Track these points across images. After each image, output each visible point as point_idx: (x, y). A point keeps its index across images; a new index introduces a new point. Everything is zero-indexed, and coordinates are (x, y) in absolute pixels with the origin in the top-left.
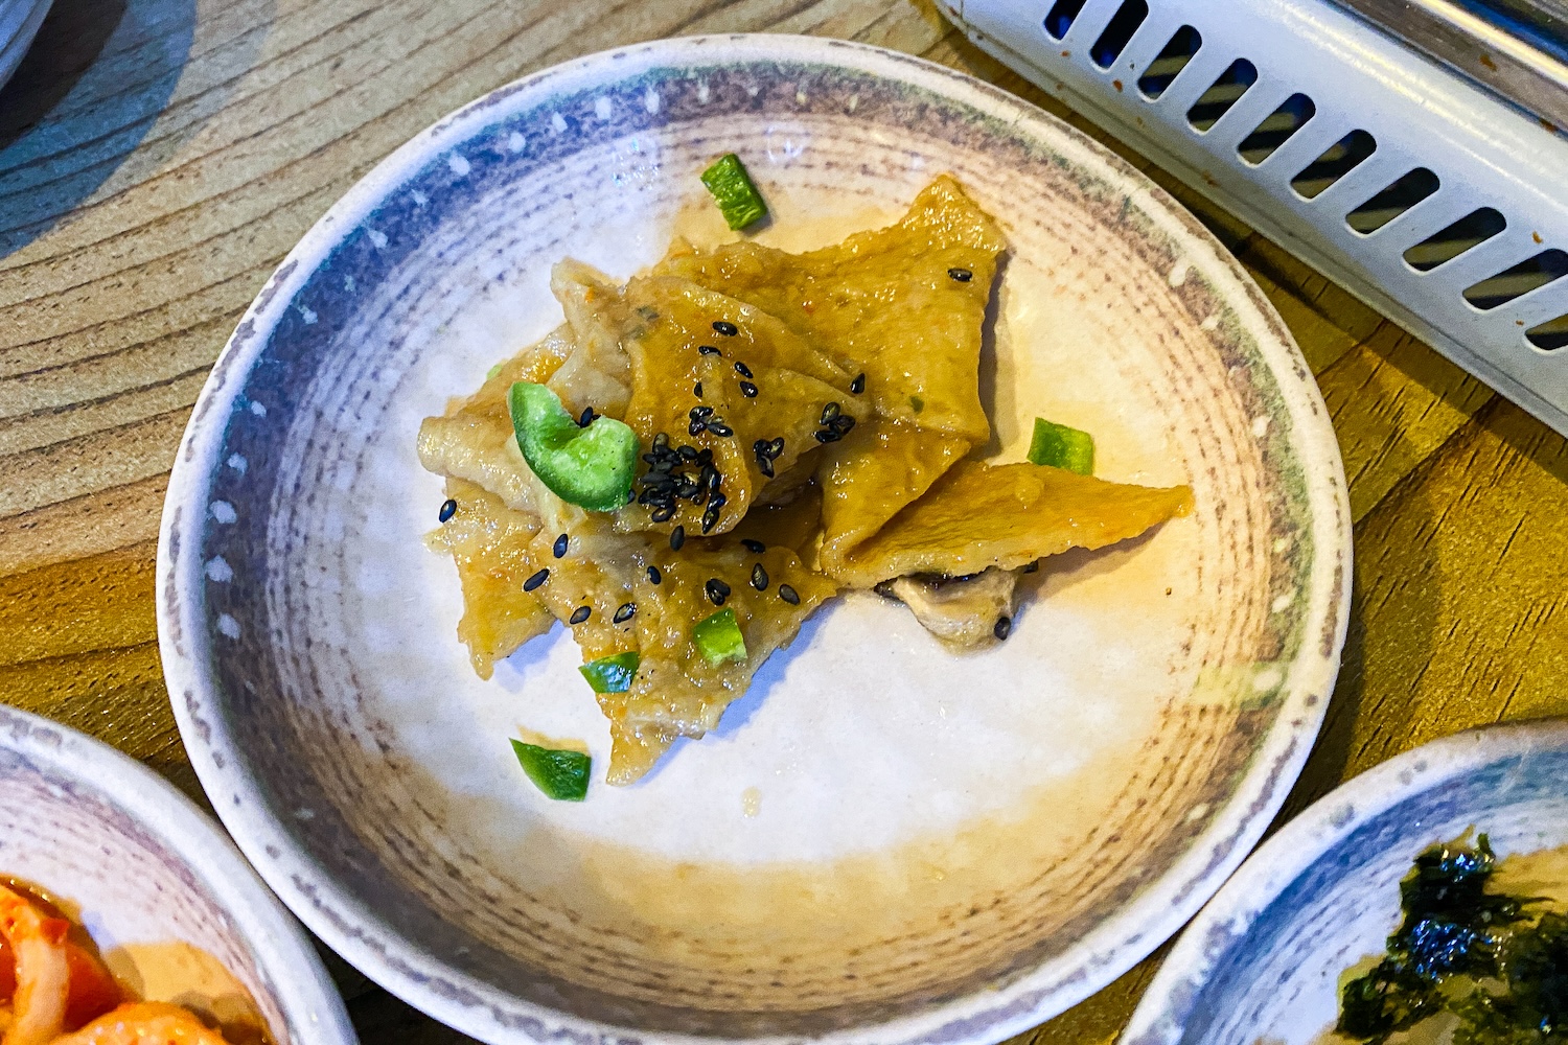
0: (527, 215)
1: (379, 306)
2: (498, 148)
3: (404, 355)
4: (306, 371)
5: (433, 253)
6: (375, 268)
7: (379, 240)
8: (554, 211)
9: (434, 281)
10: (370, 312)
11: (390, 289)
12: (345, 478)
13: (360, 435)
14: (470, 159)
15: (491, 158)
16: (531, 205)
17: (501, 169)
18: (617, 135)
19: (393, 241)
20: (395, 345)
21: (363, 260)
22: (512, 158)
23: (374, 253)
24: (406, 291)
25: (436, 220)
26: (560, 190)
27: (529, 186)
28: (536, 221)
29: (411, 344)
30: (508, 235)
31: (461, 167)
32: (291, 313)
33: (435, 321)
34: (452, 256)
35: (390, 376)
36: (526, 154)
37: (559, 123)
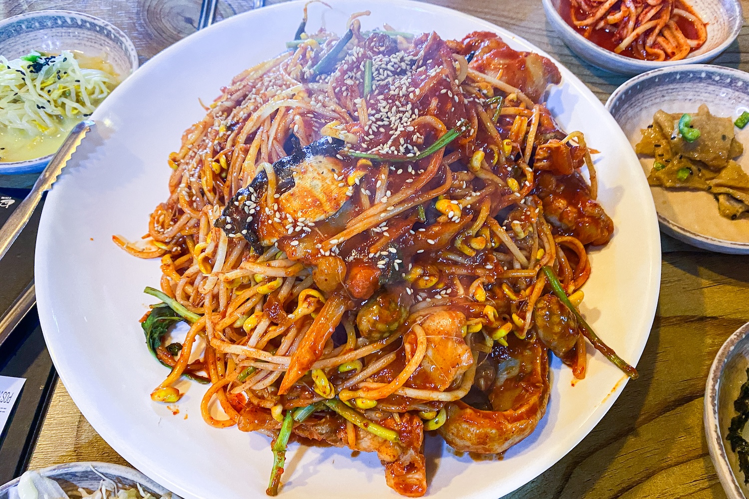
0: (706, 93)
1: (667, 88)
2: (713, 77)
3: (663, 99)
4: (649, 88)
5: (684, 86)
6: (674, 81)
7: (678, 77)
8: (711, 96)
9: (679, 92)
10: (665, 87)
11: (671, 86)
12: (637, 109)
13: (645, 105)
14: (707, 75)
15: (710, 78)
16: (708, 91)
17: (710, 81)
18: (737, 91)
19: (680, 79)
20: (663, 96)
21: (673, 78)
22: (714, 80)
23: (676, 78)
24: (673, 89)
25: (690, 81)
26: (716, 93)
27: (711, 88)
28: (707, 95)
29: (665, 98)
30: (699, 93)
31: (703, 75)
32: (655, 77)
33: (672, 98)
34: (686, 89)
35: (658, 100)
36: (717, 82)
37: (729, 80)
